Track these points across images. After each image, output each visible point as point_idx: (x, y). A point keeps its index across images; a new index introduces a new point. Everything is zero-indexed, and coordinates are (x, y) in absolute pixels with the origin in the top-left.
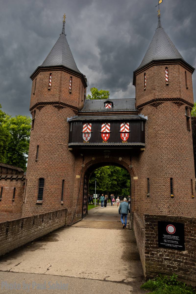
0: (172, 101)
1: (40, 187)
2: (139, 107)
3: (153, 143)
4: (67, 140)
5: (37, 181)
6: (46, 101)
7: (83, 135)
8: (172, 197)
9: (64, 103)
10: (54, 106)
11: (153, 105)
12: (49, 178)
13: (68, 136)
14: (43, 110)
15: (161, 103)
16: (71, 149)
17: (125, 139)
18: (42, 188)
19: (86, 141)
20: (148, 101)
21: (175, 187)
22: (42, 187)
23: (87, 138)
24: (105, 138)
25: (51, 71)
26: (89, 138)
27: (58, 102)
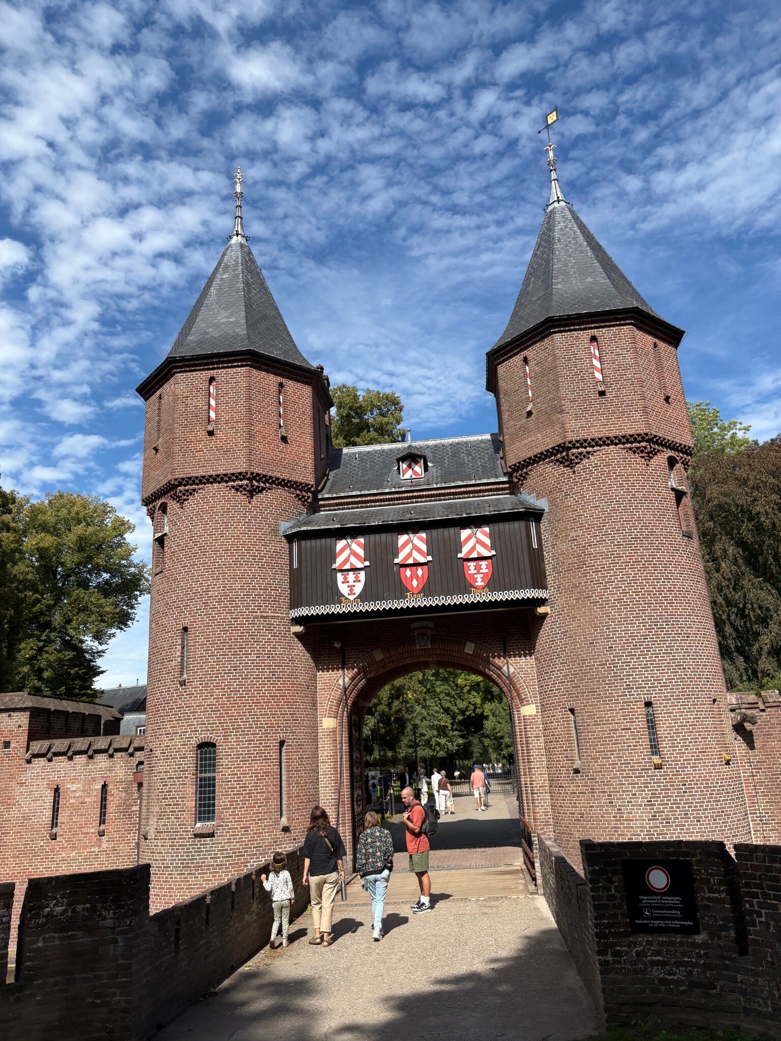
0: (624, 443)
1: (203, 775)
2: (516, 468)
3: (575, 586)
4: (286, 599)
5: (191, 756)
6: (201, 473)
7: (340, 577)
8: (658, 767)
9: (265, 476)
10: (233, 487)
11: (561, 462)
12: (232, 739)
13: (286, 585)
14: (192, 503)
15: (588, 453)
16: (299, 629)
17: (480, 583)
18: (209, 778)
19: (352, 598)
20: (543, 449)
21: (663, 729)
22: (210, 772)
23: (351, 588)
24: (415, 583)
25: (213, 369)
26: (359, 588)
27: (246, 473)
